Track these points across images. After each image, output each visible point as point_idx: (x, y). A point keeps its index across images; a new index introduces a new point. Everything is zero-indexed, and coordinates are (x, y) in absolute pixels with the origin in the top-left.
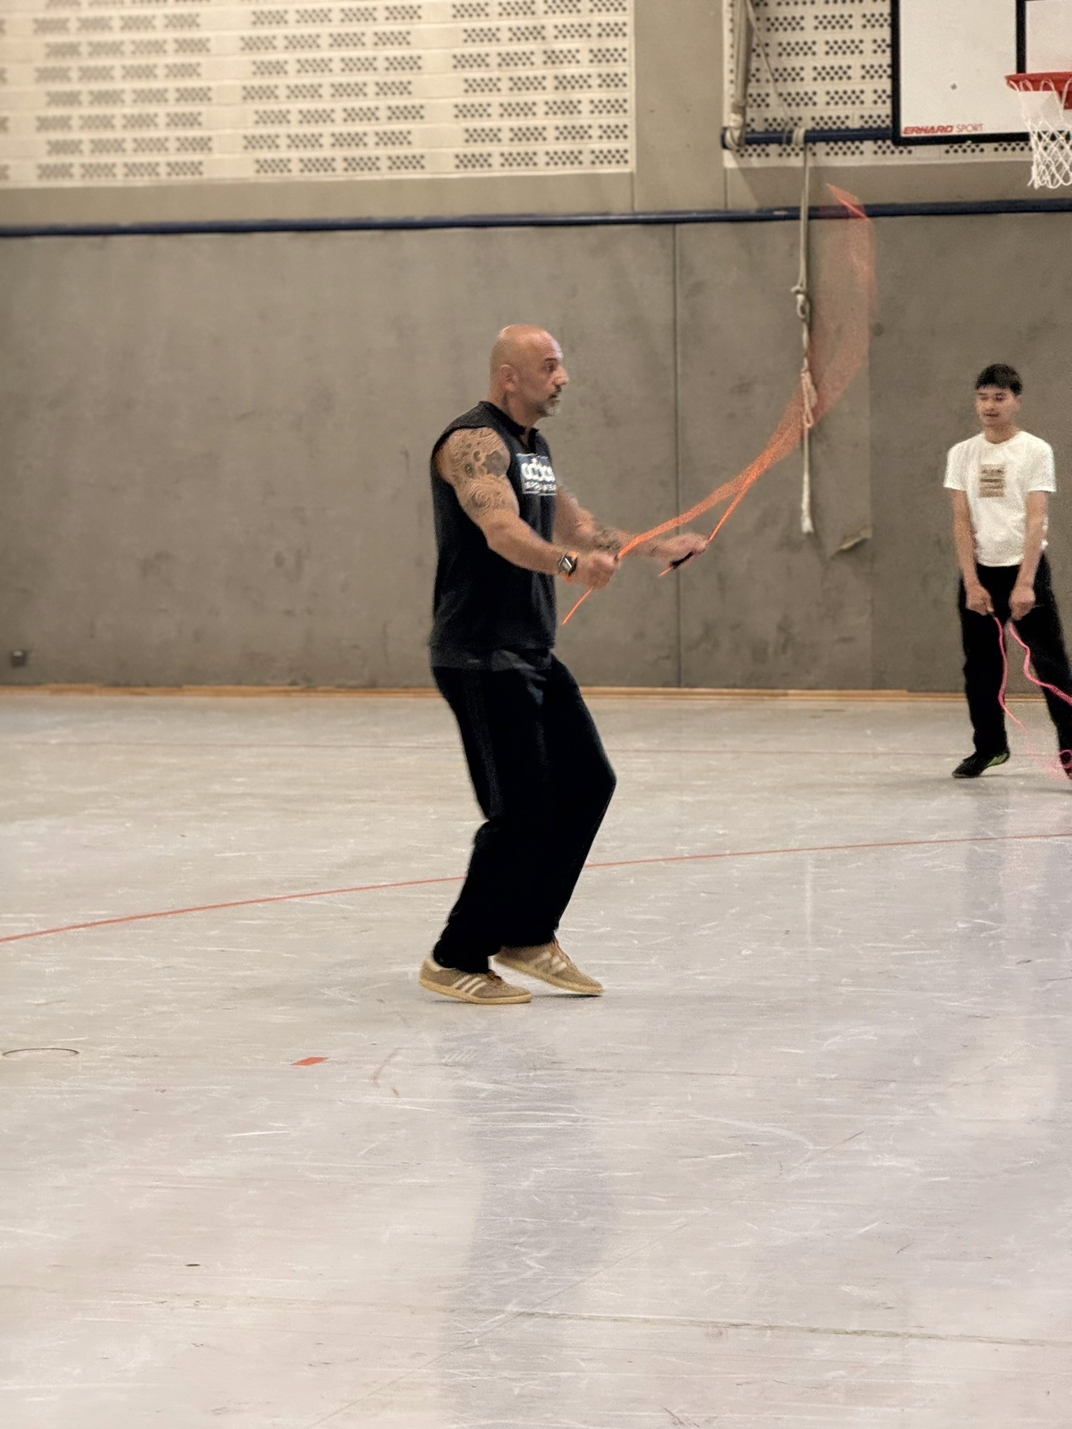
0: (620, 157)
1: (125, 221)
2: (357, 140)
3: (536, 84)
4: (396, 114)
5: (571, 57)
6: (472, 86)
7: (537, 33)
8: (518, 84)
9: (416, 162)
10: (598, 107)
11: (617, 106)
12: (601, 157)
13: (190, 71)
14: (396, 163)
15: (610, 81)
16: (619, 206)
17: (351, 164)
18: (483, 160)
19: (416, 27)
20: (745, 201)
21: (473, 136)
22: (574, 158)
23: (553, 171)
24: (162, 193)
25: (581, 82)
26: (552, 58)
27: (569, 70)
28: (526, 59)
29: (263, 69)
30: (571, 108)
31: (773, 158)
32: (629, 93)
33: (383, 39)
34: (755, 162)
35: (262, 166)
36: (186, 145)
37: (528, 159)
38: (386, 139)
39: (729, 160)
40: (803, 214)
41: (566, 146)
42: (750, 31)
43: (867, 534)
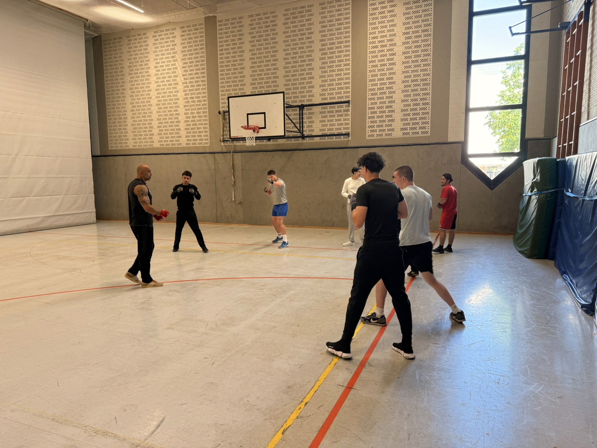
0: (207, 143)
1: (143, 153)
2: (173, 141)
3: (196, 132)
4: (178, 137)
5: (200, 128)
6: (187, 133)
7: (196, 125)
8: (193, 132)
9: (181, 144)
10: (204, 136)
11: (207, 136)
12: (205, 143)
13: (151, 131)
14: (178, 144)
15: (206, 132)
16: (208, 151)
17: (172, 144)
18: (189, 144)
19: (180, 124)
20: (225, 150)
21: (188, 140)
22: (201, 143)
23: (199, 145)
24: (148, 149)
25: (202, 132)
26: (198, 128)
27: (200, 130)
28: (194, 128)
29: (160, 130)
30: (201, 136)
31: (228, 144)
32: (208, 134)
33: (175, 126)
34: (226, 144)
35: (161, 145)
36: (151, 142)
37: (195, 144)
38: (176, 141)
39: (222, 144)
40: (232, 152)
41: (200, 142)
42: (224, 124)
43: (242, 201)
